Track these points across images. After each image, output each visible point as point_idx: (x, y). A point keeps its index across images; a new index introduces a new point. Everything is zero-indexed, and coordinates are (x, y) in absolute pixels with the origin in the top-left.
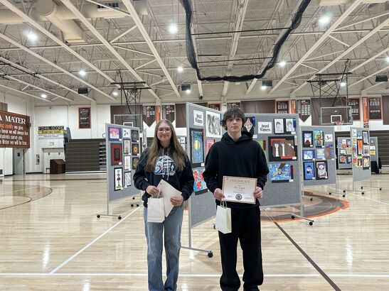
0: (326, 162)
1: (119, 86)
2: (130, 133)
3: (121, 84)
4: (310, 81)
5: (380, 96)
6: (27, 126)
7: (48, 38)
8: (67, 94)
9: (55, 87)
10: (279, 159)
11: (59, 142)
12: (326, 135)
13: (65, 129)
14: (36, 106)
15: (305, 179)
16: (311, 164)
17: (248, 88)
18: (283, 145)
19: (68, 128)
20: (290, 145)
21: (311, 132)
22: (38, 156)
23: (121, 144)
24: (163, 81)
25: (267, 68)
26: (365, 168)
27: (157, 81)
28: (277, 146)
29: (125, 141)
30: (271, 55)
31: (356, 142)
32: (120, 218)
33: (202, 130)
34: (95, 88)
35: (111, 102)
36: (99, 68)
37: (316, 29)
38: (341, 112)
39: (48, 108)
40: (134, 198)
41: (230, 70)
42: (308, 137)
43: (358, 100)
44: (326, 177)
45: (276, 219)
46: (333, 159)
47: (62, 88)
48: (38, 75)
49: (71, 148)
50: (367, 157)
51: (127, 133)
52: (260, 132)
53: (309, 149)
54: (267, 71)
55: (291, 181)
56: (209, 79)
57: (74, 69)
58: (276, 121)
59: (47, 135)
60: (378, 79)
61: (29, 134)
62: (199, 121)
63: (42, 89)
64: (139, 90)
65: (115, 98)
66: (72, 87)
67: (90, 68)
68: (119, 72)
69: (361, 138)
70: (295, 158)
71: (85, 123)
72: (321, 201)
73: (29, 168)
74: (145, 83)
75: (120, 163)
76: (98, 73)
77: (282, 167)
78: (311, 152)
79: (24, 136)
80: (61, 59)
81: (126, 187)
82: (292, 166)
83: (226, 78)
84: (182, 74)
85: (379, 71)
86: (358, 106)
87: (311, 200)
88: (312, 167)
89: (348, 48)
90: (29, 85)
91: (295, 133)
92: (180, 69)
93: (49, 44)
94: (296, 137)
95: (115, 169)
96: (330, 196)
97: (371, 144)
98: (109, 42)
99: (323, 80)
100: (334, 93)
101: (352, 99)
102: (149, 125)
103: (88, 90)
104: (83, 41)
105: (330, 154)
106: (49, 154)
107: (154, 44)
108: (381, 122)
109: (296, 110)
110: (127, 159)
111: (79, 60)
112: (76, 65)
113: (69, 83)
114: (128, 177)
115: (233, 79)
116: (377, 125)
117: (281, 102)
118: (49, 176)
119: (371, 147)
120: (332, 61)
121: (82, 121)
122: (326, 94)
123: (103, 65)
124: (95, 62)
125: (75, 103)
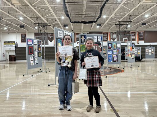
0: (117, 55)
1: (37, 25)
2: (37, 42)
3: (38, 23)
4: (116, 25)
5: (144, 31)
7: (5, 3)
8: (16, 28)
9: (10, 25)
11: (13, 48)
12: (117, 45)
13: (15, 42)
14: (2, 33)
15: (108, 62)
16: (111, 56)
17: (92, 27)
18: (97, 47)
19: (17, 42)
20: (99, 47)
21: (112, 43)
22: (4, 54)
23: (33, 46)
24: (56, 23)
25: (98, 18)
26: (132, 58)
27: (54, 23)
28: (94, 47)
29: (35, 45)
30: (99, 13)
31: (129, 48)
32: (32, 76)
34: (28, 26)
35: (34, 31)
36: (29, 17)
37: (118, 3)
39: (8, 33)
40: (41, 69)
41: (83, 19)
42: (110, 45)
43: (135, 33)
44: (117, 61)
46: (120, 54)
47: (14, 25)
48: (2, 19)
49: (18, 50)
50: (134, 54)
54: (98, 20)
56: (75, 22)
57: (18, 17)
59: (7, 45)
60: (143, 24)
63: (4, 25)
64: (46, 27)
65: (36, 30)
66: (18, 25)
67: (24, 16)
68: (37, 18)
69: (132, 46)
70: (101, 52)
72: (114, 70)
74: (48, 23)
75: (33, 54)
78: (111, 51)
80: (12, 12)
81: (35, 64)
83: (82, 22)
84: (64, 20)
85: (143, 21)
86: (135, 35)
87: (110, 70)
88: (111, 57)
89: (130, 11)
92: (63, 18)
93: (6, 5)
94: (102, 44)
95: (30, 56)
96: (118, 69)
97: (138, 50)
98: (31, 5)
99: (121, 24)
100: (125, 30)
101: (133, 32)
102: (51, 41)
103: (25, 26)
104: (20, 4)
105: (119, 52)
106: (9, 53)
107: (51, 6)
108: (144, 41)
109: (111, 36)
110: (36, 53)
111: (19, 13)
112: (19, 15)
113: (16, 23)
114: (36, 60)
115: (85, 23)
116: (142, 43)
117: (105, 33)
118: (8, 62)
119: (138, 51)
120: (124, 16)
121: (23, 39)
122: (122, 30)
123: (30, 15)
124: (26, 14)
125: (19, 31)
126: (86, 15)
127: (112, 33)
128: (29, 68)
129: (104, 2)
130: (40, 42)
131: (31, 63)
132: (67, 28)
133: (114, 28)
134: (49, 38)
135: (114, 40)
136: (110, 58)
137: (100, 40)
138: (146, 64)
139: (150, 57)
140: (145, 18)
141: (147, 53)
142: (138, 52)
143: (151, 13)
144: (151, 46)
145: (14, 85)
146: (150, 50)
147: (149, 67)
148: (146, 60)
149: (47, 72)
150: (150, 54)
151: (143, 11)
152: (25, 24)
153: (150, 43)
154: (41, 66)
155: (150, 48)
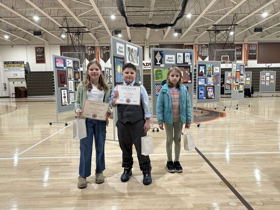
0: (213, 86)
1: (66, 30)
2: (72, 63)
3: (68, 28)
4: (209, 30)
5: (257, 43)
8: (25, 36)
9: (15, 30)
11: (21, 74)
12: (215, 68)
13: (25, 63)
15: (198, 98)
17: (164, 35)
19: (27, 63)
20: (187, 72)
21: (205, 65)
22: (5, 84)
23: (66, 71)
24: (100, 26)
25: (178, 19)
26: (240, 92)
27: (96, 26)
29: (68, 69)
30: (180, 8)
31: (235, 73)
32: (66, 125)
33: (123, 58)
34: (47, 31)
36: (50, 15)
38: (229, 53)
39: (11, 46)
41: (150, 19)
42: (202, 69)
43: (241, 45)
44: (213, 97)
46: (218, 85)
47: (21, 31)
49: (30, 78)
50: (242, 84)
51: (70, 62)
52: (166, 62)
53: (202, 77)
54: (178, 21)
56: (135, 26)
57: (29, 15)
58: (178, 54)
59: (11, 68)
60: (256, 30)
62: (121, 52)
63: (4, 31)
64: (81, 34)
65: (64, 39)
66: (29, 30)
67: (42, 14)
68: (65, 19)
69: (239, 70)
70: (190, 81)
71: (41, 59)
72: (209, 113)
74: (86, 27)
75: (65, 86)
76: (49, 19)
78: (203, 80)
80: (18, 6)
81: (71, 103)
82: (188, 87)
83: (148, 26)
84: (115, 21)
85: (257, 24)
86: (241, 50)
87: (202, 112)
88: (204, 90)
89: (236, 5)
92: (113, 17)
94: (191, 66)
95: (61, 89)
96: (215, 110)
97: (247, 77)
99: (218, 29)
100: (225, 40)
101: (237, 45)
103: (42, 33)
105: (217, 80)
106: (14, 83)
108: (256, 61)
109: (198, 52)
110: (71, 83)
111: (33, 7)
112: (31, 12)
113: (26, 26)
114: (72, 95)
115: (153, 26)
116: (253, 64)
117: (188, 46)
118: (14, 100)
119: (247, 79)
120: (224, 14)
121: (38, 57)
122: (219, 40)
123: (52, 12)
124: (45, 9)
125: (31, 43)
126: (156, 13)
127: (201, 46)
128: (59, 111)
130: (78, 62)
131: (63, 101)
132: (120, 35)
133: (204, 37)
134: (86, 56)
135: (204, 58)
136: (201, 92)
137: (188, 60)
138: (261, 101)
139: (267, 89)
140: (261, 19)
141: (263, 83)
142: (246, 81)
143: (273, 9)
144: (268, 69)
146: (269, 77)
147: (265, 107)
148: (260, 94)
150: (267, 84)
151: (259, 4)
152: (44, 29)
153: (268, 65)
155: (268, 74)
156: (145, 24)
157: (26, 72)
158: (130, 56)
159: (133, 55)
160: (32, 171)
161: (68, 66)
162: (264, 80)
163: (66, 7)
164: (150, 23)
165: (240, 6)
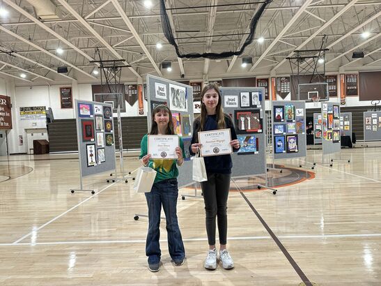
0: (296, 136)
1: (98, 64)
2: (101, 110)
3: (101, 62)
4: (289, 58)
5: (357, 72)
6: (8, 107)
7: (21, 14)
8: (47, 74)
9: (34, 66)
10: (245, 132)
11: (42, 123)
12: (297, 110)
13: (47, 109)
14: (16, 86)
15: (275, 152)
16: (282, 138)
17: (229, 66)
18: (249, 119)
19: (50, 109)
20: (255, 118)
21: (283, 107)
22: (21, 137)
23: (93, 121)
24: (143, 58)
25: (246, 45)
26: (334, 142)
27: (138, 59)
28: (242, 119)
29: (97, 117)
30: (248, 31)
31: (326, 116)
32: (93, 193)
33: (165, 103)
34: (75, 67)
35: (91, 81)
36: (77, 46)
37: (293, 4)
38: (319, 88)
39: (29, 88)
40: (111, 175)
41: (209, 47)
42: (279, 112)
43: (335, 77)
44: (297, 151)
45: (242, 190)
46: (303, 133)
47: (42, 67)
48: (14, 54)
49: (54, 128)
50: (337, 131)
51: (99, 109)
52: (226, 106)
53: (279, 123)
54: (246, 48)
55: (256, 153)
56: (188, 56)
57: (51, 47)
58: (242, 94)
59: (29, 116)
60: (355, 55)
61: (10, 115)
62: (162, 94)
63: (20, 69)
64: (119, 69)
65: (96, 77)
66: (52, 66)
67: (67, 46)
68: (97, 50)
69: (332, 112)
70: (261, 131)
71: (67, 103)
72: (291, 173)
73: (12, 149)
74: (124, 60)
75: (92, 140)
76: (77, 52)
77: (247, 140)
78: (281, 127)
79: (5, 117)
80: (37, 36)
81: (100, 163)
82: (257, 139)
83: (205, 56)
84: (163, 51)
85: (357, 47)
86: (335, 83)
87: (281, 172)
89: (324, 23)
90: (6, 64)
91: (260, 106)
92: (159, 46)
93: (22, 20)
94: (261, 110)
95: (87, 145)
96: (300, 169)
97: (345, 120)
98: (83, 18)
99: (302, 56)
100: (312, 70)
101: (330, 76)
102: (132, 104)
103: (68, 70)
104: (57, 17)
105: (301, 128)
106: (32, 135)
107: (130, 19)
108: (357, 98)
109: (276, 88)
110: (100, 136)
111: (55, 37)
112: (53, 42)
113: (48, 61)
114: (101, 152)
115: (213, 56)
116: (353, 101)
117: (262, 79)
118: (33, 157)
119: (346, 123)
120: (309, 37)
121: (64, 101)
122: (304, 71)
123: (81, 42)
124: (72, 39)
125: (55, 82)
126: (216, 39)
127: (279, 80)
128: (84, 174)
129: (260, 5)
130: (110, 108)
131: (90, 161)
132: (169, 69)
133: (283, 67)
134: (126, 97)
135: (284, 96)
136: (279, 144)
137: (256, 102)
138: (366, 154)
140: (360, 40)
141: (368, 128)
142: (344, 125)
143: (377, 27)
144: (375, 108)
145: (53, 217)
146: (376, 120)
149: (126, 182)
150: (375, 129)
151: (357, 21)
152: (69, 64)
153: (374, 102)
154: (114, 168)
155: (374, 115)
156: (202, 53)
157: (48, 120)
158: (175, 99)
159: (179, 98)
160: (36, 264)
161: (96, 113)
162: (370, 123)
163: (98, 36)
164: (209, 51)
165: (330, 25)
